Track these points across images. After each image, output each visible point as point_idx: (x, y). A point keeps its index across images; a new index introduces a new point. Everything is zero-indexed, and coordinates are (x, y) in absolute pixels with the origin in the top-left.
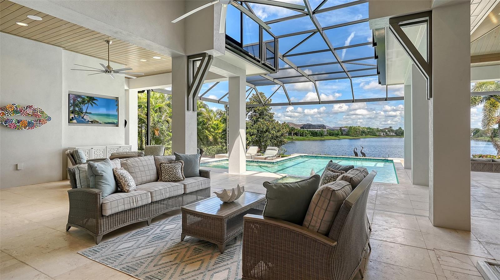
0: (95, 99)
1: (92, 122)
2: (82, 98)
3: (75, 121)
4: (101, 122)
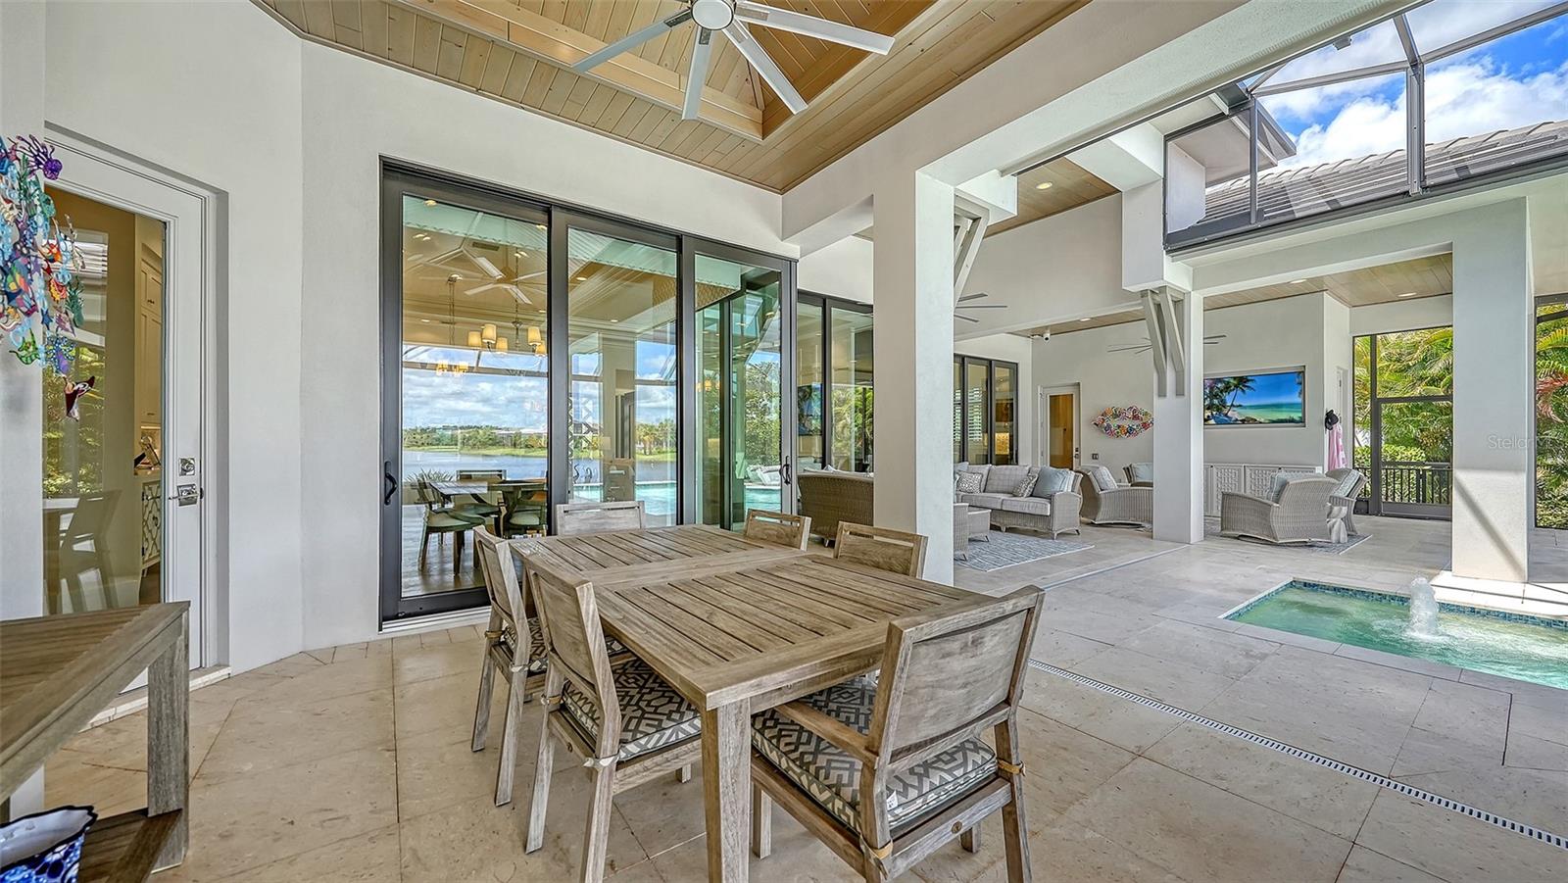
0: (1248, 381)
1: (1243, 421)
2: (1224, 382)
3: (1212, 422)
4: (1262, 420)
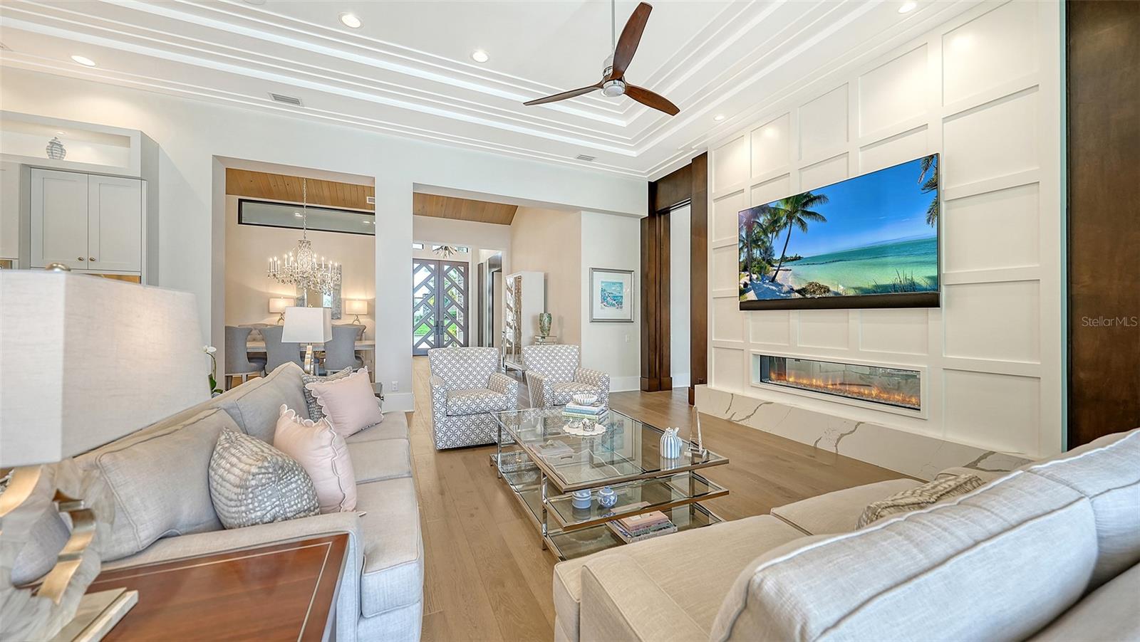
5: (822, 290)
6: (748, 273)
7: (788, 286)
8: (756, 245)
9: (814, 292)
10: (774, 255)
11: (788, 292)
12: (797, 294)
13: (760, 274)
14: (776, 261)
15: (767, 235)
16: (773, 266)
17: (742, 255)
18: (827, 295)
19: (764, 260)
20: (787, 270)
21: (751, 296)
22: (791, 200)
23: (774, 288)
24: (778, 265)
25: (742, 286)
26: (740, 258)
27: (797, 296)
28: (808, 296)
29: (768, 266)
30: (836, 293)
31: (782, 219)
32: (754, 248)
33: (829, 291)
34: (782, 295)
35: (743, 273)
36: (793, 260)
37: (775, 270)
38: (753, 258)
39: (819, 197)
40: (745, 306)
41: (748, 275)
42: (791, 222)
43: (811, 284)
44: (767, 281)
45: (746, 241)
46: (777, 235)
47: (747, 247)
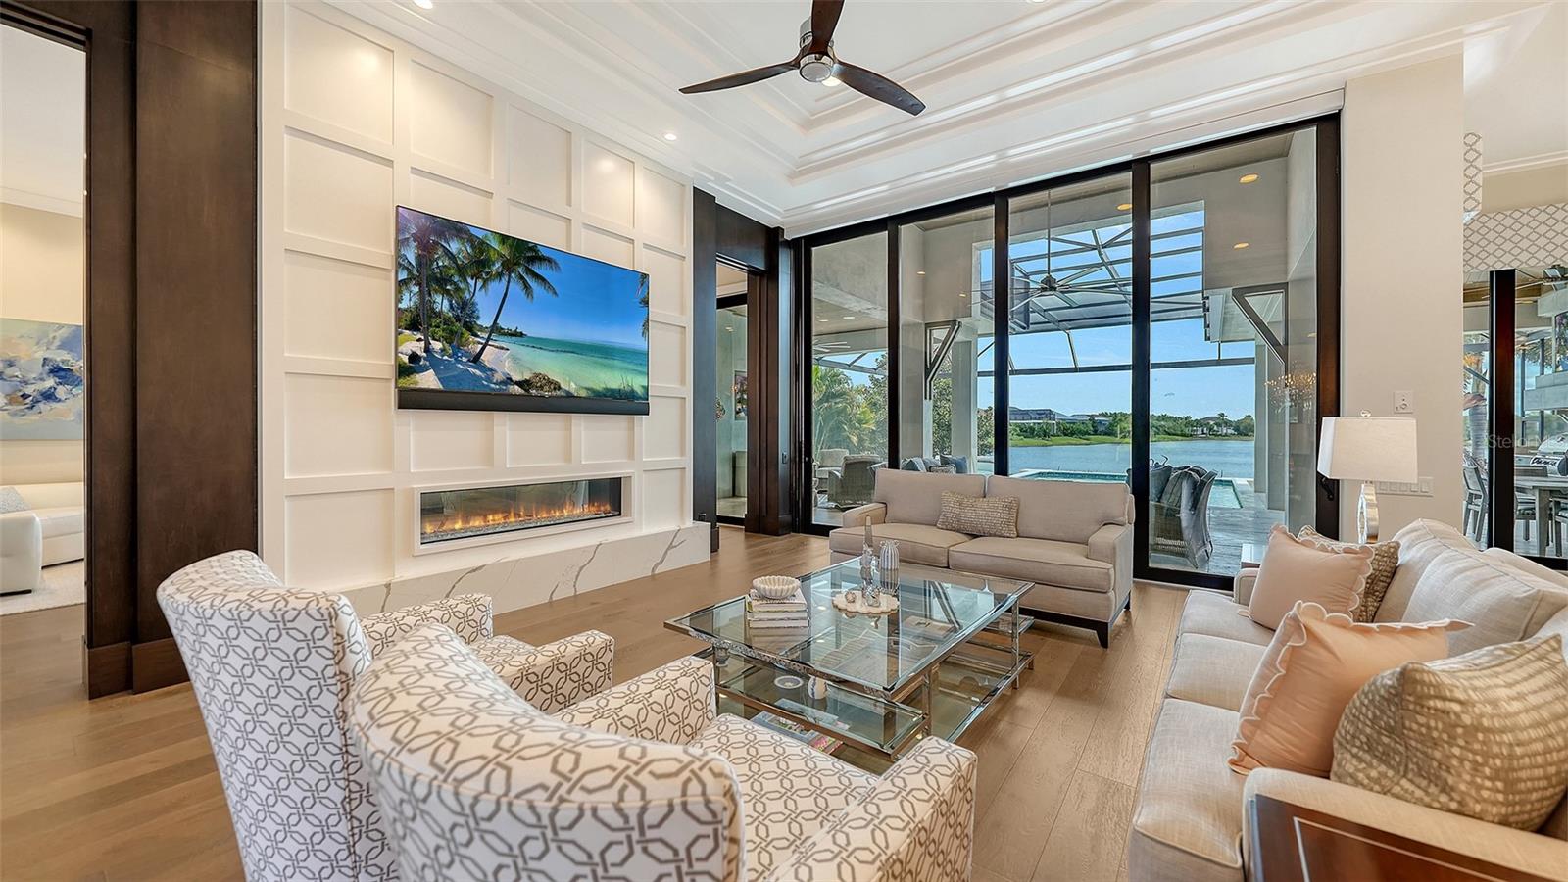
5: (552, 387)
6: (420, 336)
7: (503, 374)
8: (441, 286)
9: (541, 387)
10: (478, 317)
11: (502, 383)
12: (517, 387)
13: (450, 343)
14: (482, 329)
15: (465, 280)
16: (477, 336)
17: (406, 296)
18: (558, 393)
19: (458, 320)
20: (502, 348)
21: (428, 380)
22: (510, 241)
23: (478, 373)
24: (486, 336)
25: (405, 359)
26: (399, 300)
27: (518, 390)
28: (533, 392)
29: (467, 334)
30: (568, 392)
31: (494, 264)
32: (436, 292)
33: (559, 388)
34: (493, 386)
35: (407, 332)
36: (512, 335)
37: (479, 343)
38: (433, 309)
39: (549, 260)
40: (410, 400)
41: (419, 340)
42: (509, 277)
43: (537, 375)
44: (464, 359)
45: (415, 272)
46: (483, 286)
47: (419, 284)
